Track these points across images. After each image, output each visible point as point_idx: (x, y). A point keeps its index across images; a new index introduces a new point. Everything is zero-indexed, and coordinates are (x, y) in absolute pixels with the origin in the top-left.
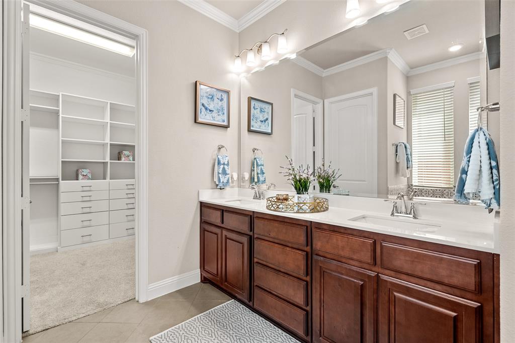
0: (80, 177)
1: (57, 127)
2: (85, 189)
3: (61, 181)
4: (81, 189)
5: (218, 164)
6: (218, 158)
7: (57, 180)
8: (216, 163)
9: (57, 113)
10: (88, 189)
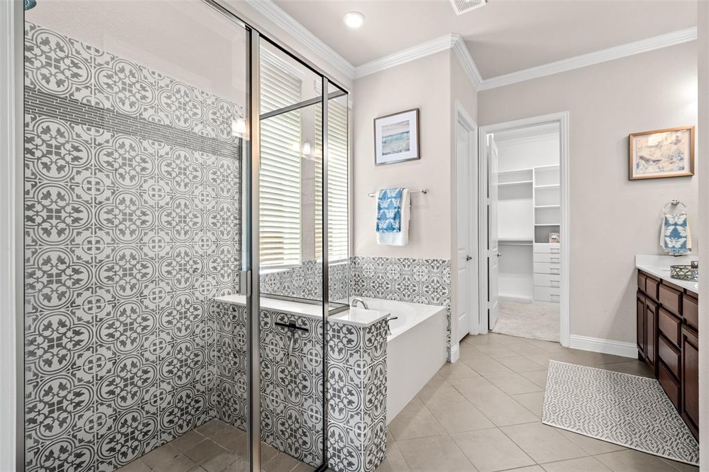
0: (550, 240)
1: (532, 197)
2: (554, 251)
3: (534, 244)
4: (550, 251)
5: (666, 224)
6: (666, 218)
7: (532, 241)
8: (664, 224)
9: (531, 184)
10: (556, 251)
